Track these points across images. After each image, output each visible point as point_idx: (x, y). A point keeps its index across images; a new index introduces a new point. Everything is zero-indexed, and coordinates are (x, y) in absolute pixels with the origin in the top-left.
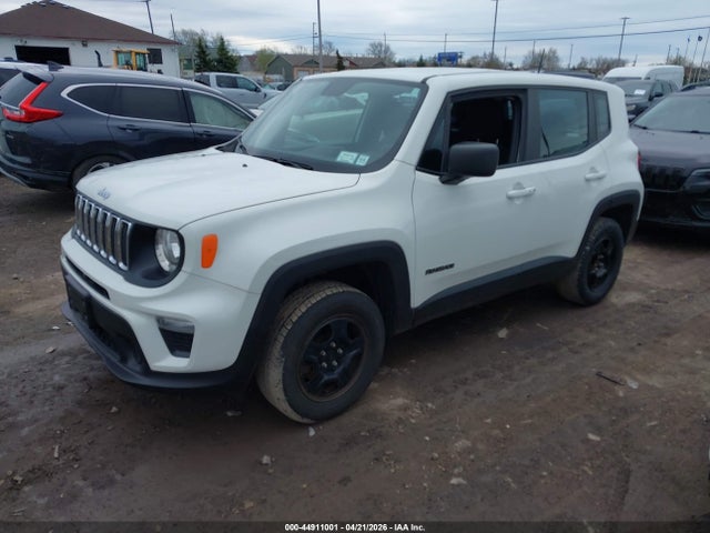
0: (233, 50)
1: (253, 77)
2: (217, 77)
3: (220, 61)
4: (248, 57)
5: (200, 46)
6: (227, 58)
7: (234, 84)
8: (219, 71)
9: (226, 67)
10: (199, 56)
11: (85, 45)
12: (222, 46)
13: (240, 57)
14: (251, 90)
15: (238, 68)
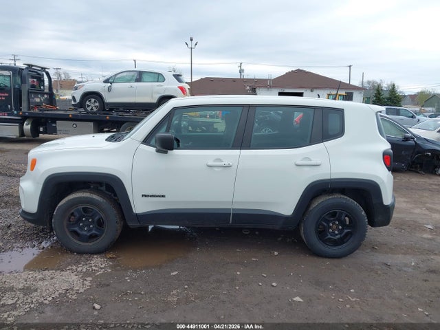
0: (400, 92)
1: (412, 109)
2: (387, 109)
3: (389, 99)
4: (410, 96)
5: (378, 90)
6: (395, 97)
7: (398, 113)
8: (388, 105)
9: (393, 102)
10: (376, 96)
11: (312, 91)
12: (393, 90)
13: (405, 96)
14: (409, 117)
15: (402, 103)
